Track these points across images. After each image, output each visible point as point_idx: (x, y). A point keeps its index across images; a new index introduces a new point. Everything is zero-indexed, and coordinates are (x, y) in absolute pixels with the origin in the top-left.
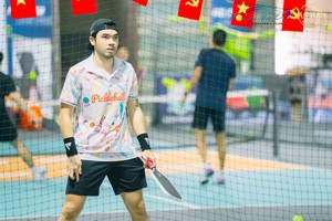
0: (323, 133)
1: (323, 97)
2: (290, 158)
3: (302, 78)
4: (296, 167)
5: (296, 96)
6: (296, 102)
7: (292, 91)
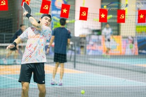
0: (93, 59)
1: (92, 45)
2: (81, 69)
3: (85, 38)
4: (83, 72)
5: (82, 45)
6: (82, 47)
7: (81, 43)
